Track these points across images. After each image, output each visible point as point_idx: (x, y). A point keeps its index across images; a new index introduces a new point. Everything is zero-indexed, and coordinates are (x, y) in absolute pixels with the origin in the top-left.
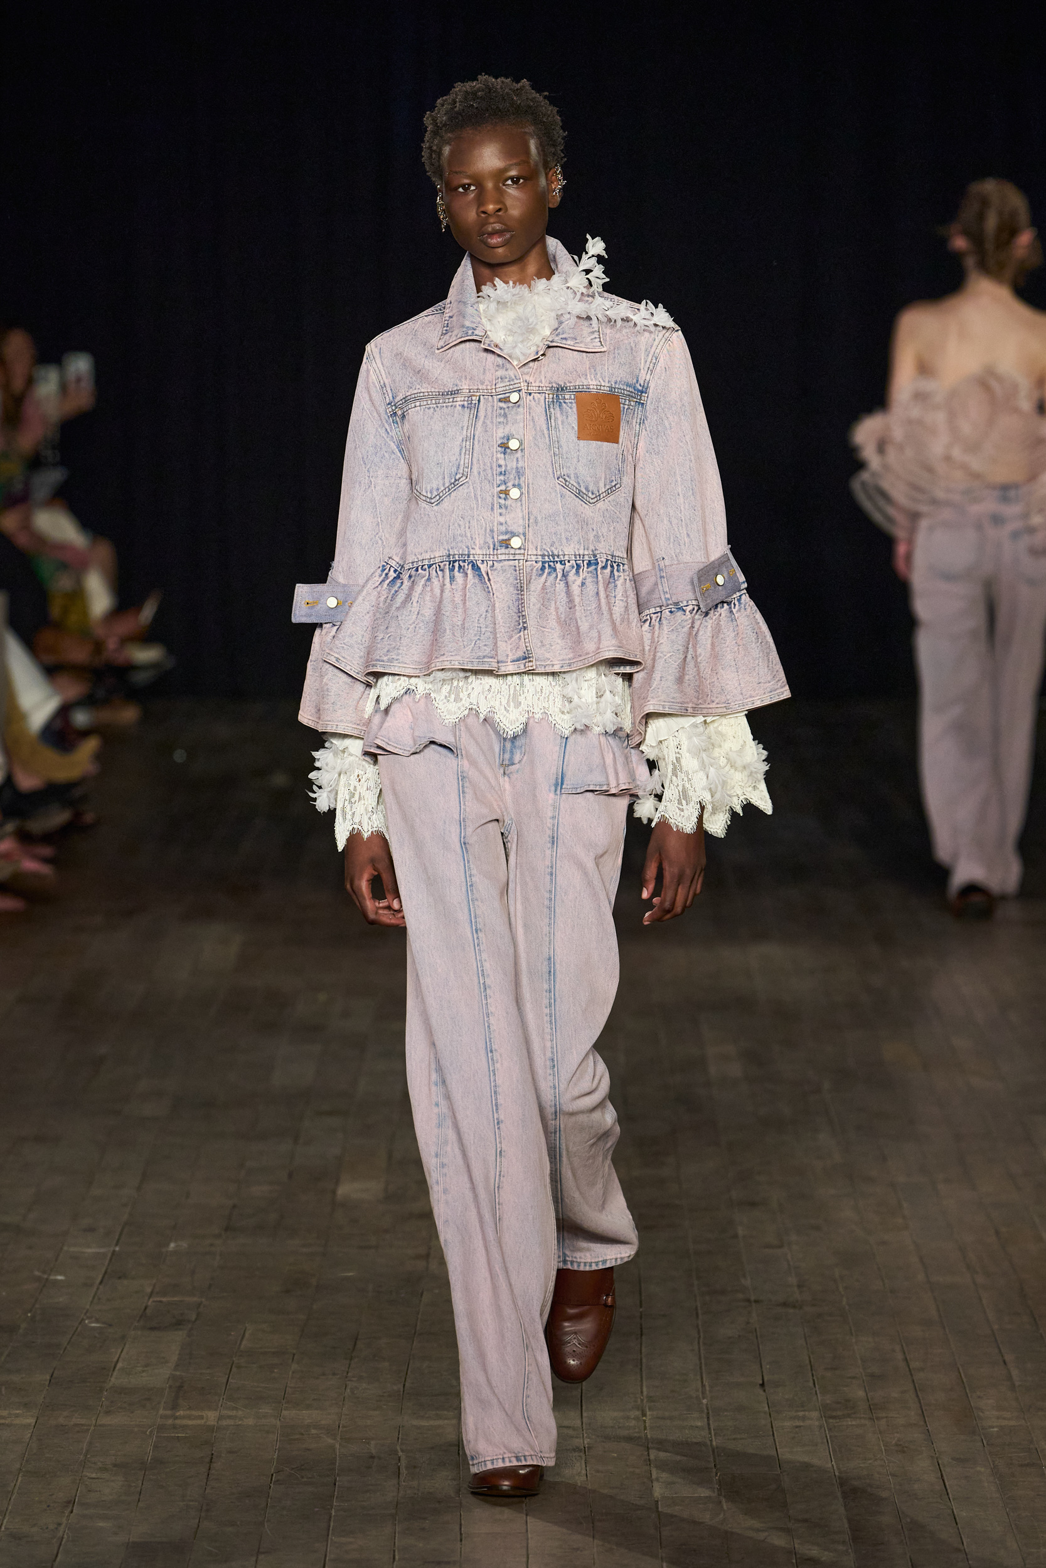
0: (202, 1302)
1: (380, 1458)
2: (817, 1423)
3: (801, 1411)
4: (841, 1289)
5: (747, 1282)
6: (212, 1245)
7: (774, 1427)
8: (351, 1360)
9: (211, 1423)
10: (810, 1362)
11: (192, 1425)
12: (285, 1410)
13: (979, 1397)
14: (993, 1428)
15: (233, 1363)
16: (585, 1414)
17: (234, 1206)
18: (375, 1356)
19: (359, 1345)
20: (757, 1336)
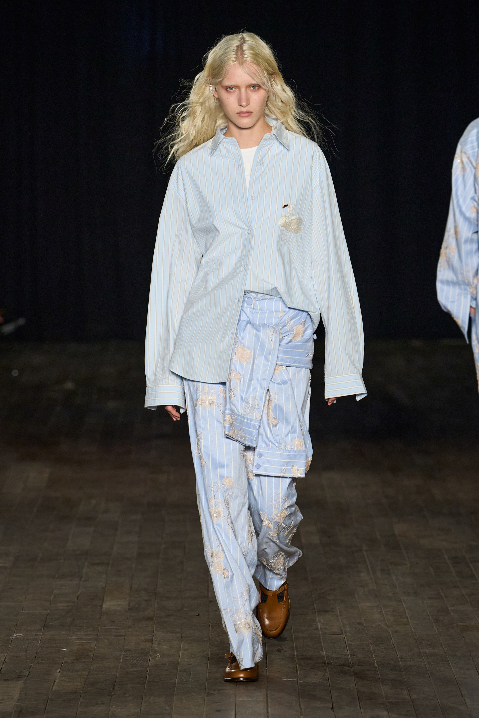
4: (374, 656)
5: (324, 653)
8: (112, 696)
10: (358, 695)
15: (49, 698)
17: (48, 614)
18: (124, 694)
19: (116, 688)
20: (329, 681)
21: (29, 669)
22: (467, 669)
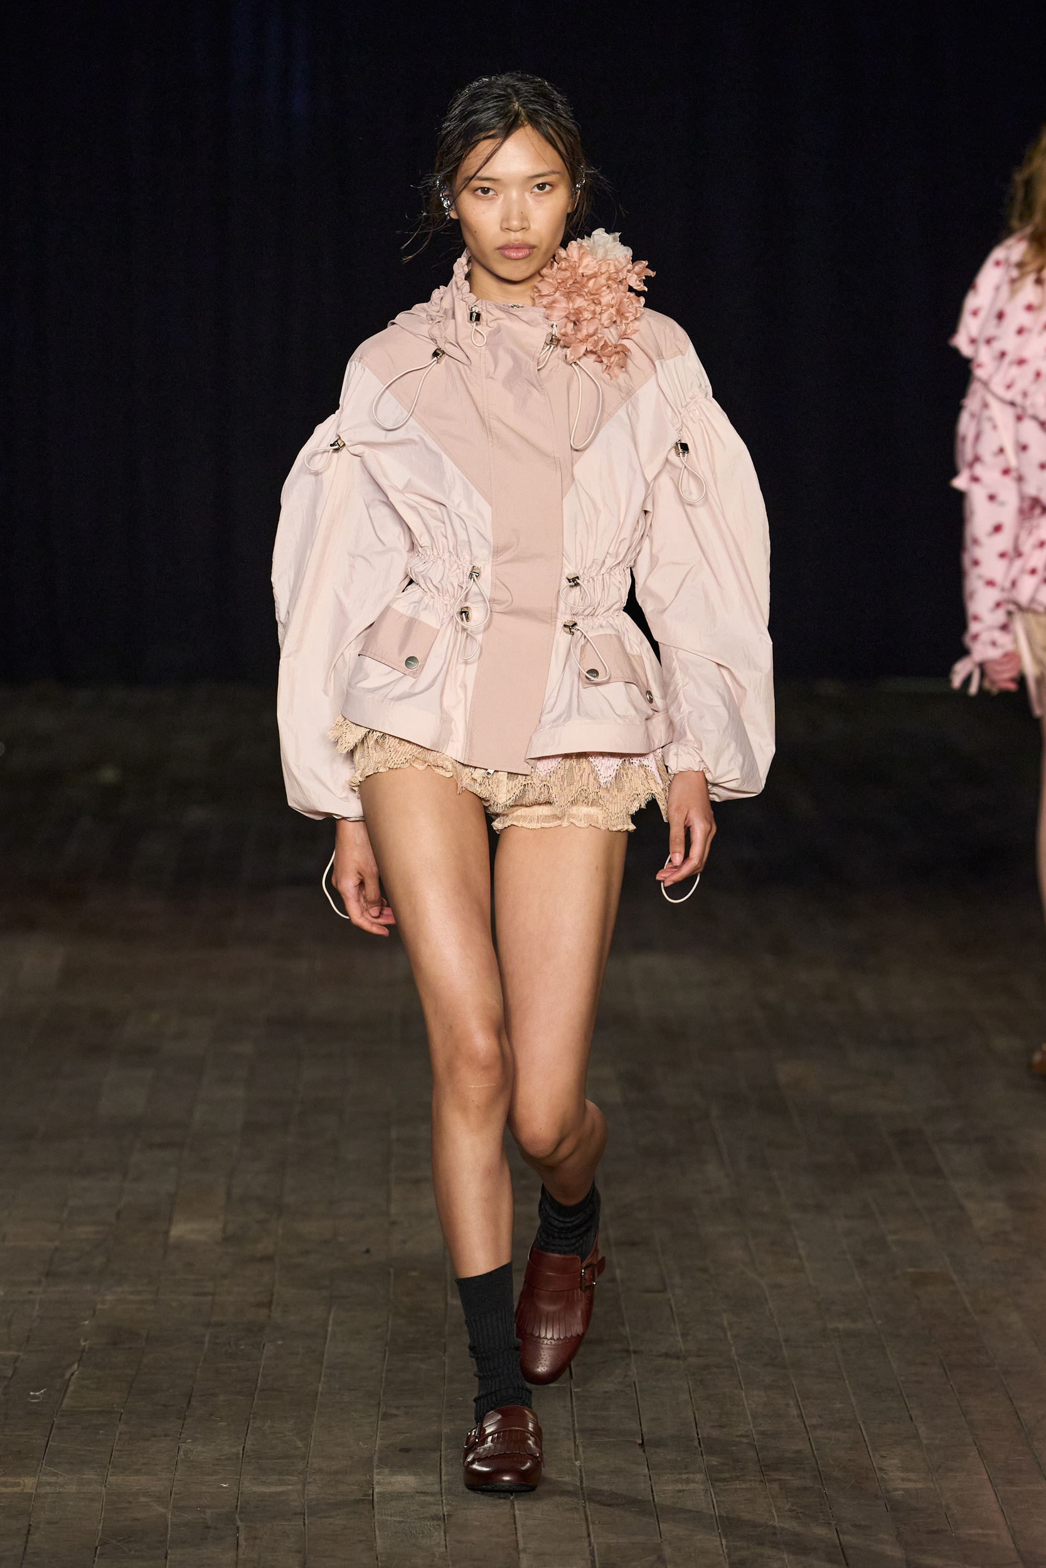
0: (19, 1356)
1: (216, 1528)
2: (702, 1487)
3: (685, 1473)
4: (729, 1337)
5: (626, 1330)
6: (30, 1292)
7: (654, 1491)
8: (184, 1420)
9: (26, 1491)
10: (695, 1418)
11: (7, 1493)
12: (111, 1475)
13: (882, 1456)
14: (897, 1490)
15: (54, 1423)
16: (444, 1478)
17: (56, 1249)
18: (212, 1415)
19: (194, 1403)
20: (636, 1390)
21: (15, 1362)
22: (924, 1364)
